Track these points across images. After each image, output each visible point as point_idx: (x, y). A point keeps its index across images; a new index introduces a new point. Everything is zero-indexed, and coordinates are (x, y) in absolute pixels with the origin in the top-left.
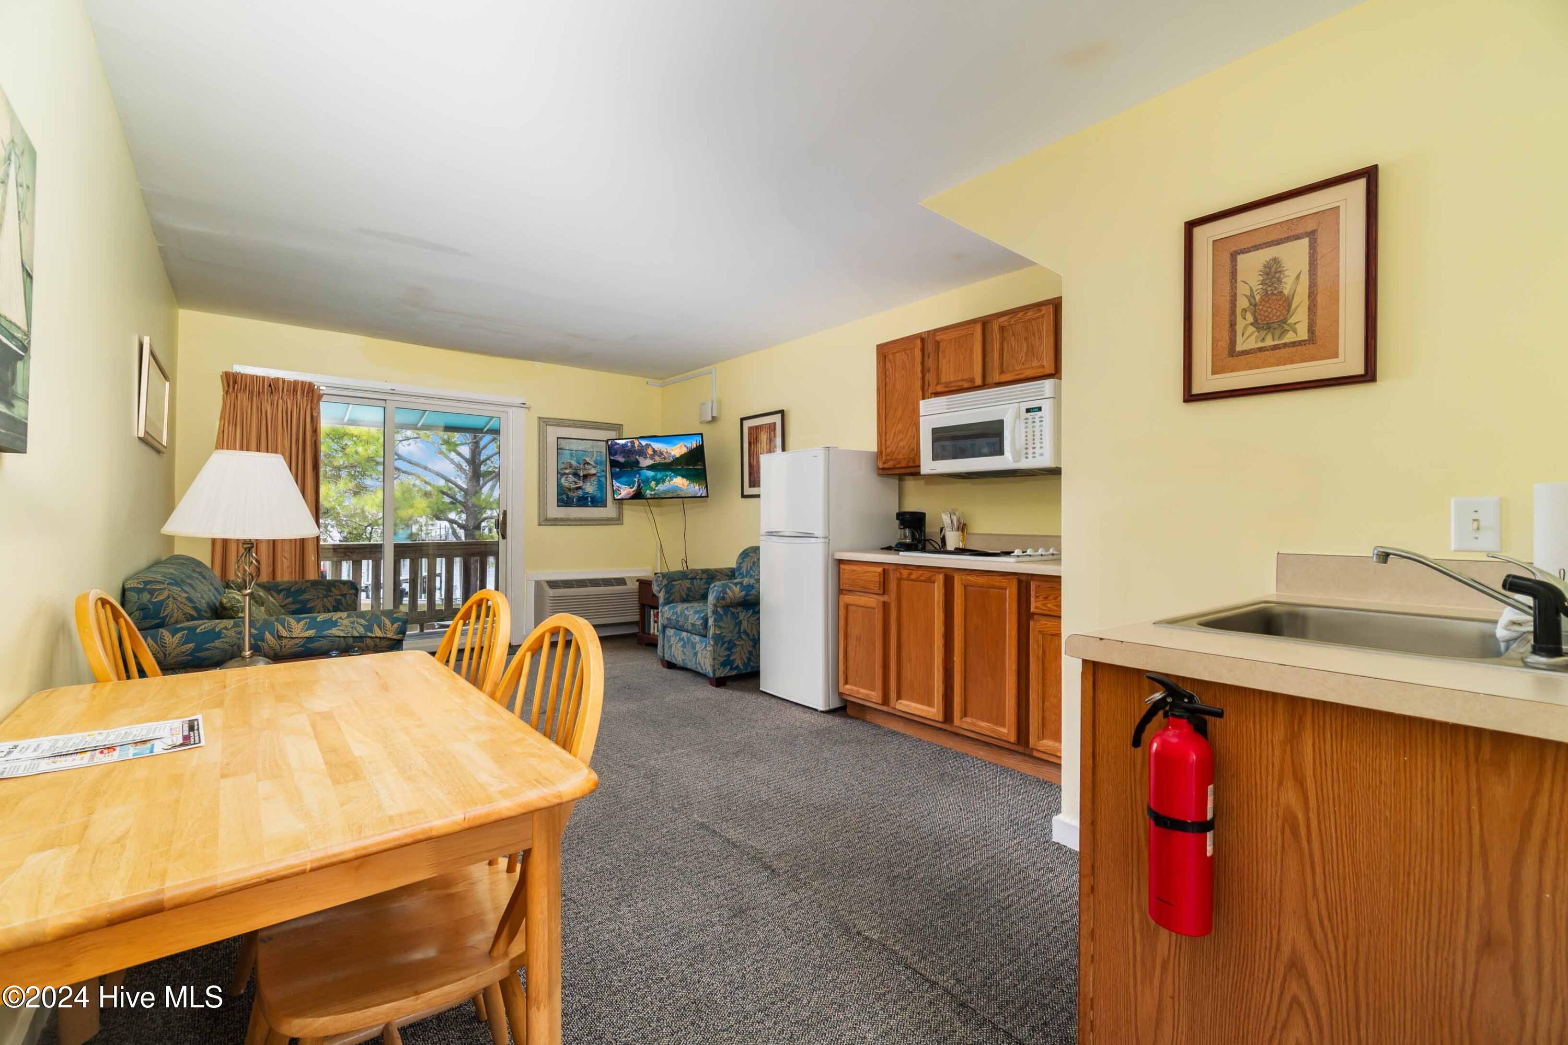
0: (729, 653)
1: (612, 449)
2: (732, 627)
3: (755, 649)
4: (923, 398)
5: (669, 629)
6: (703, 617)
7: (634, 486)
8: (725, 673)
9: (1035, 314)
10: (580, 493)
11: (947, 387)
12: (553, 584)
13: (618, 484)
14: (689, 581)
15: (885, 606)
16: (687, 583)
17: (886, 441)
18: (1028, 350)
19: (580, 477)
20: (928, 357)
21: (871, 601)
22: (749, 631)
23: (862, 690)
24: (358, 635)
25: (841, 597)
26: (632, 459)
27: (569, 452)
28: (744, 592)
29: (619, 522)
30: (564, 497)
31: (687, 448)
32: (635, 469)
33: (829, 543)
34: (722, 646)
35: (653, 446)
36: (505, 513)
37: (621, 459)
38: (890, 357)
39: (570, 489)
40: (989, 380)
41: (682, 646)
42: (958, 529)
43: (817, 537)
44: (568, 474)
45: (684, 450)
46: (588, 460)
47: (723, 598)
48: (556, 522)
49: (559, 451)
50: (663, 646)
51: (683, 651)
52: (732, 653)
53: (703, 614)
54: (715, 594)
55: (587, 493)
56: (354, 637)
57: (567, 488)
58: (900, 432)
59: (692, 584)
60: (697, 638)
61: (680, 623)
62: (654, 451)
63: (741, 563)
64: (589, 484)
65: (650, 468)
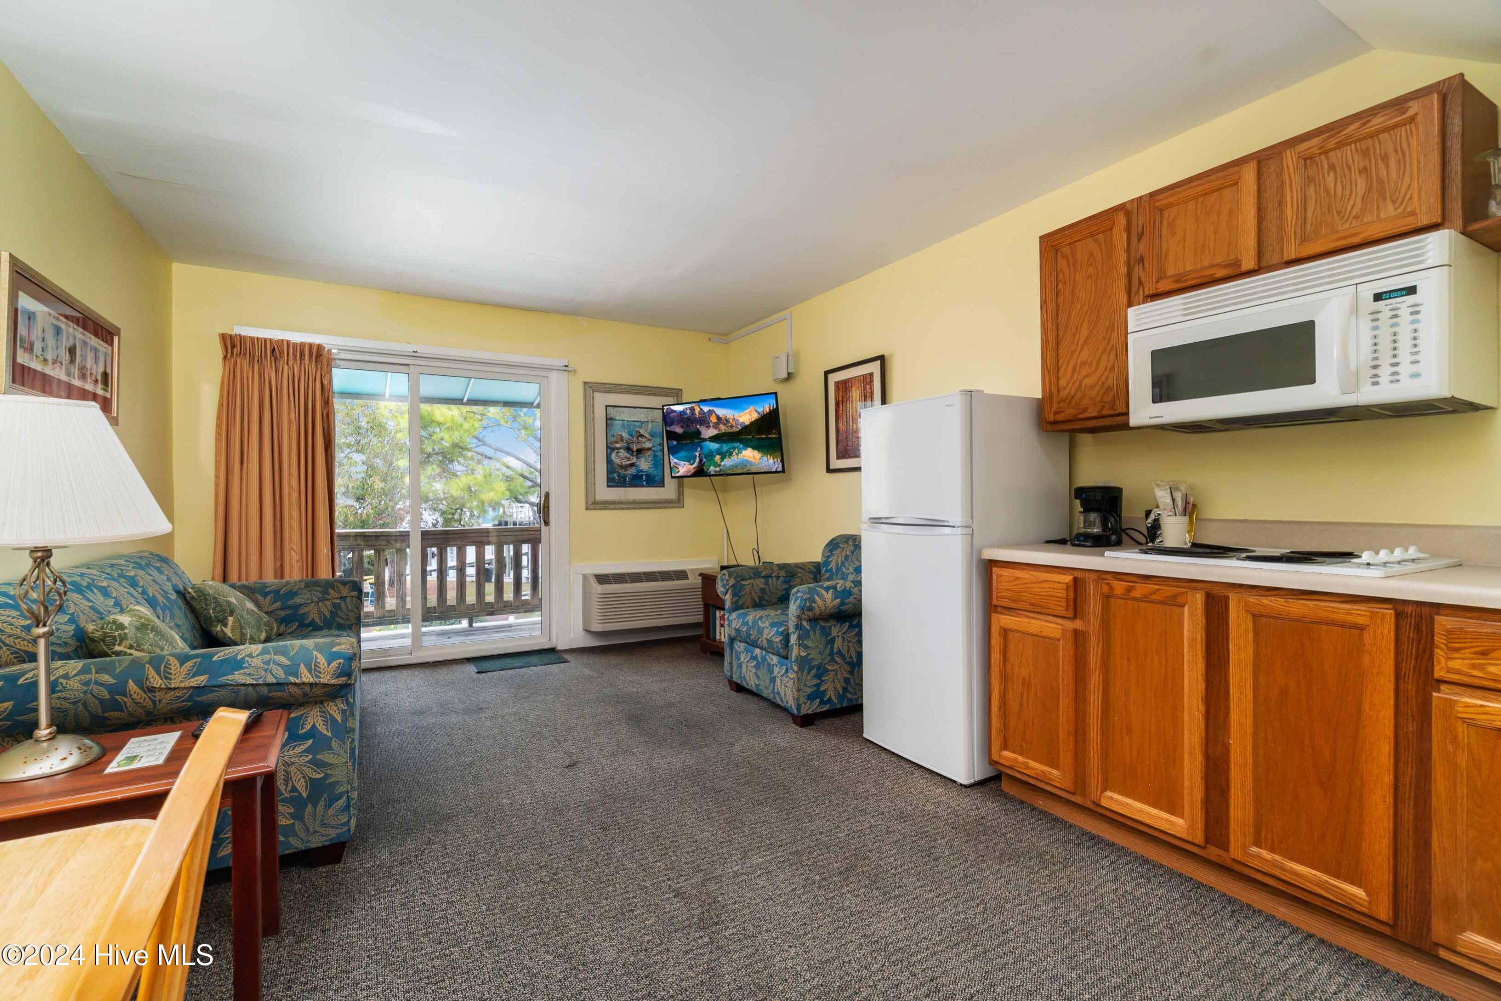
0: (819, 681)
1: (668, 418)
2: (821, 647)
3: (853, 676)
4: (1130, 305)
5: (738, 643)
6: (782, 632)
7: (694, 462)
8: (812, 709)
9: (1390, 119)
10: (632, 471)
11: (1178, 281)
12: (602, 579)
13: (675, 460)
14: (763, 580)
15: (1079, 638)
16: (760, 583)
17: (1058, 378)
18: (1369, 189)
19: (633, 451)
20: (1139, 240)
21: (1052, 628)
22: (845, 652)
23: (1032, 764)
24: (274, 681)
25: (994, 616)
26: (692, 429)
27: (621, 422)
28: (838, 600)
29: (677, 505)
30: (615, 475)
31: (759, 413)
32: (696, 441)
33: (972, 535)
34: (808, 673)
35: (718, 413)
36: (547, 496)
37: (678, 430)
38: (1066, 250)
39: (621, 467)
40: (1271, 258)
41: (754, 666)
42: (1184, 512)
43: (954, 527)
44: (619, 449)
45: (755, 416)
46: (642, 432)
47: (810, 609)
48: (605, 505)
49: (609, 421)
50: (731, 663)
51: (755, 673)
52: (822, 681)
53: (783, 629)
54: (798, 601)
55: (642, 471)
56: (268, 685)
57: (618, 465)
58: (1083, 364)
59: (767, 584)
60: (775, 659)
61: (752, 637)
62: (718, 418)
63: (828, 557)
64: (643, 460)
65: (714, 439)
